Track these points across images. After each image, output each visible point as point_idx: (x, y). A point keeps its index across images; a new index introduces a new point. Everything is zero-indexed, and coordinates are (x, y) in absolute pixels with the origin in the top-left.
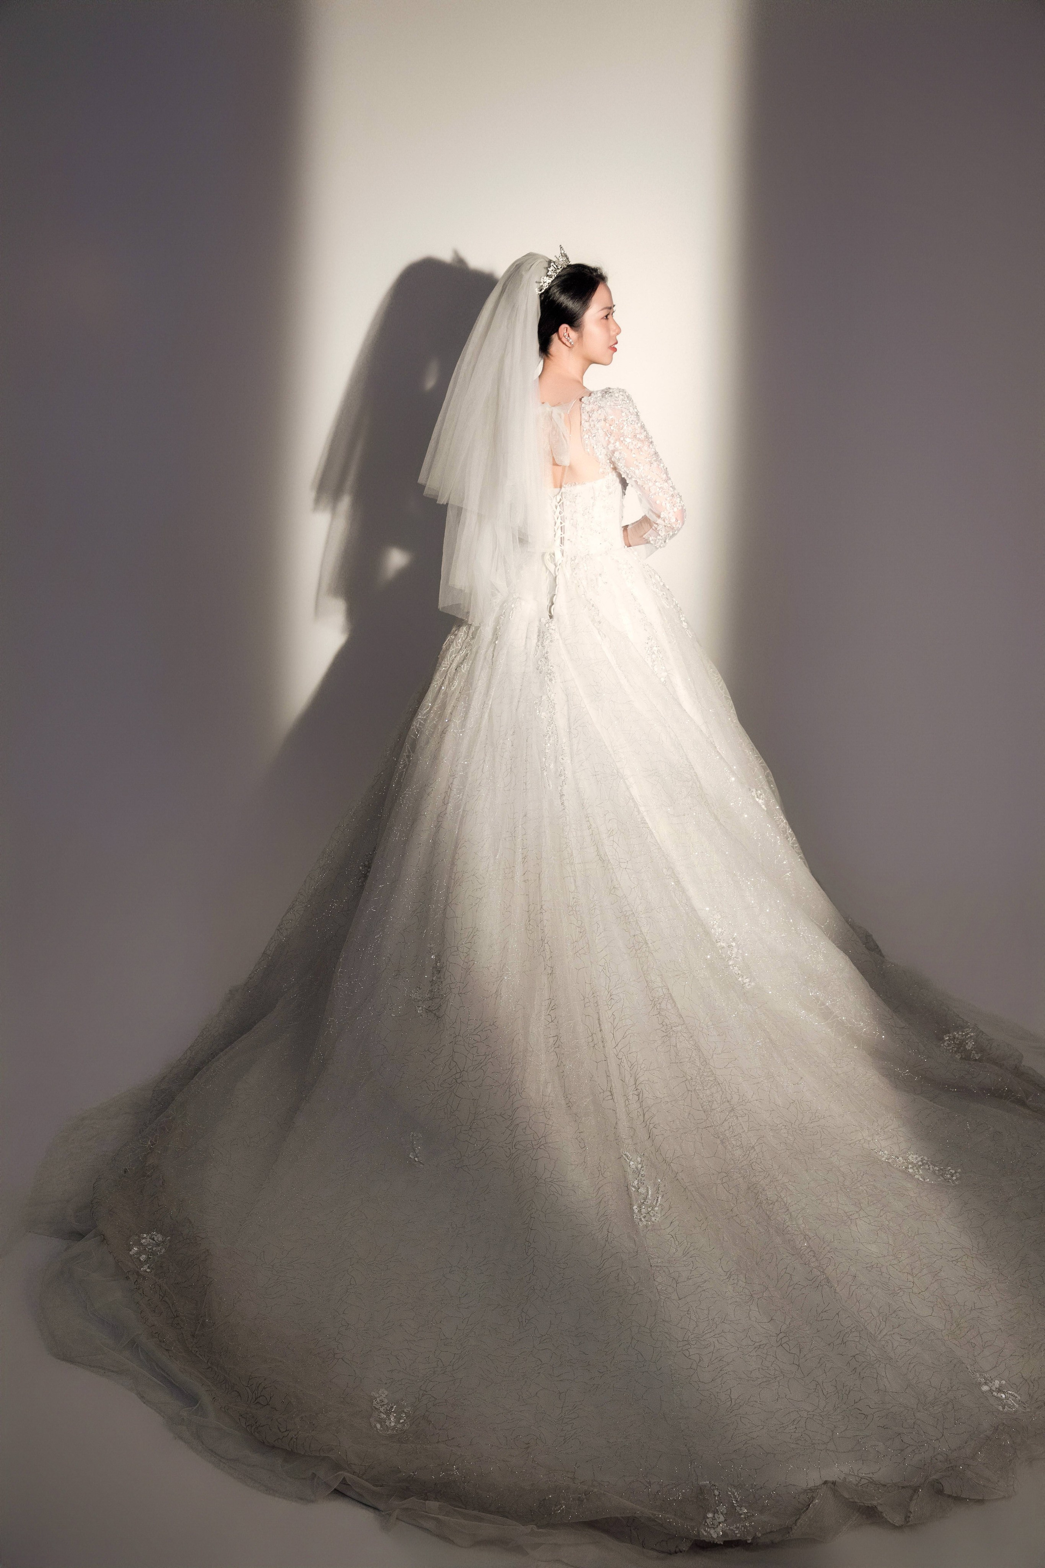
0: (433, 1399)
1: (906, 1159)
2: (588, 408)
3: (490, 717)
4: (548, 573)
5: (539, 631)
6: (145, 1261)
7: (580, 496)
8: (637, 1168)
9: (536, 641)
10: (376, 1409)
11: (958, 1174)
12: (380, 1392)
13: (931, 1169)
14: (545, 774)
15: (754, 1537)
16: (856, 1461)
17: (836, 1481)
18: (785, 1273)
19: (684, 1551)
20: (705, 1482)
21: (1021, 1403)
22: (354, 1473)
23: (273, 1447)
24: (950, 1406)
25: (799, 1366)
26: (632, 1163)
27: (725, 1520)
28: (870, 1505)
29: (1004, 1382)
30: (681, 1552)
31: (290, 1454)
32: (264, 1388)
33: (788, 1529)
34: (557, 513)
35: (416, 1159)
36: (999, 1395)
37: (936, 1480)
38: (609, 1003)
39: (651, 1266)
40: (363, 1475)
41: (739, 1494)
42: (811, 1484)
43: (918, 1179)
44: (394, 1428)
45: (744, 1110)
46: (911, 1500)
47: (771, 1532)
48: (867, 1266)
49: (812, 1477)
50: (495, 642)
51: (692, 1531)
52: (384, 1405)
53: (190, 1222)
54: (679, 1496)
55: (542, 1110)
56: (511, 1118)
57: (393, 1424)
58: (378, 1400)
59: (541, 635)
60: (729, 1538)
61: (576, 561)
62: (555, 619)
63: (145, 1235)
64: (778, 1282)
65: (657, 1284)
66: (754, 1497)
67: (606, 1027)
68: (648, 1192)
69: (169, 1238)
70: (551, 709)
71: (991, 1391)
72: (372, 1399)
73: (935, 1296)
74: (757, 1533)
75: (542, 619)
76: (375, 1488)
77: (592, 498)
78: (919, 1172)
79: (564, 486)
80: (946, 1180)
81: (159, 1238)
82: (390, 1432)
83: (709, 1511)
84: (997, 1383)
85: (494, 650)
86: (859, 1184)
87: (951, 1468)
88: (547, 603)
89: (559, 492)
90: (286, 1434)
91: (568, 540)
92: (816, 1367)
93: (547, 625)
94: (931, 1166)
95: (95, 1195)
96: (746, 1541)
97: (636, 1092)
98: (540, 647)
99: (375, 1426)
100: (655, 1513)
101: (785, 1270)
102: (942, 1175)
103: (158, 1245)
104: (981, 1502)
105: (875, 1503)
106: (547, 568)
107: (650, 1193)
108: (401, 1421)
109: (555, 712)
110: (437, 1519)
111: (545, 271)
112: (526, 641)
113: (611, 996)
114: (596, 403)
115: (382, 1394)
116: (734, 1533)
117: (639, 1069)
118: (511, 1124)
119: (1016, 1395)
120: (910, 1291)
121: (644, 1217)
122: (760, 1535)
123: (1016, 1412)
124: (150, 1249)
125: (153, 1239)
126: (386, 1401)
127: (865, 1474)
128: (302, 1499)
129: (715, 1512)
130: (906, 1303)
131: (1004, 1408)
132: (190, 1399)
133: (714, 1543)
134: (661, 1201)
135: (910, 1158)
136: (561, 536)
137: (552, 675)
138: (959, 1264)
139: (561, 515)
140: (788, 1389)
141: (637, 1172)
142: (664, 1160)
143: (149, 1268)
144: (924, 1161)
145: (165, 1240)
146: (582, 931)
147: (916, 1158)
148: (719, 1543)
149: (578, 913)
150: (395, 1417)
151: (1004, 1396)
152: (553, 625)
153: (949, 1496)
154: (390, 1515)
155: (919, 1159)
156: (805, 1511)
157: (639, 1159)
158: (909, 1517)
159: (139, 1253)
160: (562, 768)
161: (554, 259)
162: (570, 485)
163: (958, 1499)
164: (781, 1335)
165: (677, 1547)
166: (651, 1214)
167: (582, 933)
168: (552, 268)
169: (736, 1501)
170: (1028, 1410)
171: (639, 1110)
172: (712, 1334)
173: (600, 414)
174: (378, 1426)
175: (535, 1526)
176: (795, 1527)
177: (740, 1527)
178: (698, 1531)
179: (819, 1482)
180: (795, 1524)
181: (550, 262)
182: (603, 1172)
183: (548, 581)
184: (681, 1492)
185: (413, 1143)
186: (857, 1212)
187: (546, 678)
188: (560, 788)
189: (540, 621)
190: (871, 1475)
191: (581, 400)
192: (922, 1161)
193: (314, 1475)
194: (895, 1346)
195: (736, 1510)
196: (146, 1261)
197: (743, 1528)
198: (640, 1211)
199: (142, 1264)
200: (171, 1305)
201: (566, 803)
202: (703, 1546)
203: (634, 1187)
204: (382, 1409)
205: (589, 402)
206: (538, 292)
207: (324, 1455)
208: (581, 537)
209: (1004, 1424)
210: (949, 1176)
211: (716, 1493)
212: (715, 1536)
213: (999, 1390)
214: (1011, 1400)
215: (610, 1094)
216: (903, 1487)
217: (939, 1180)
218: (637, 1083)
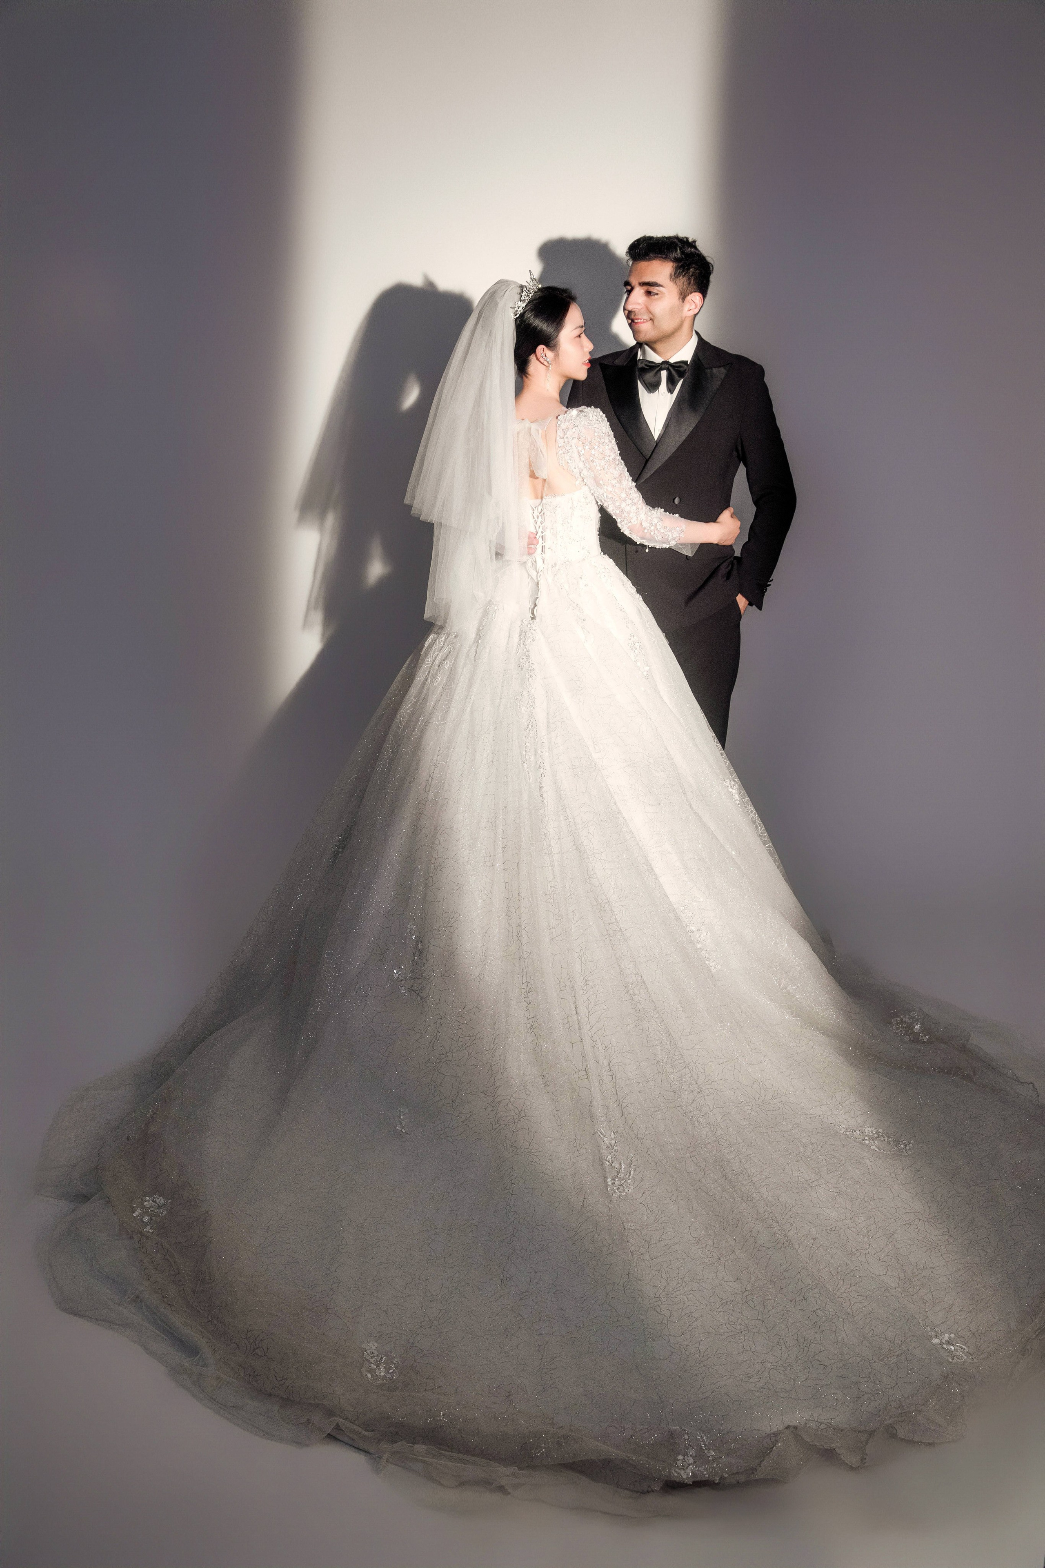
0: (421, 1351)
1: (862, 1132)
2: (564, 426)
3: (472, 711)
4: (530, 578)
5: (521, 631)
6: (147, 1223)
7: (559, 507)
8: (610, 1144)
9: (518, 640)
10: (366, 1360)
11: (911, 1145)
12: (371, 1344)
13: (886, 1140)
14: (525, 766)
15: (721, 1478)
16: (816, 1407)
17: (797, 1426)
18: (750, 1236)
19: (656, 1490)
20: (675, 1427)
21: (968, 1354)
22: (346, 1419)
23: (270, 1395)
24: (903, 1357)
25: (763, 1321)
26: (606, 1139)
27: (695, 1462)
28: (829, 1448)
29: (953, 1335)
30: (653, 1491)
31: (287, 1402)
32: (261, 1340)
33: (753, 1470)
34: (539, 523)
35: (403, 1130)
36: (948, 1347)
37: (892, 1424)
38: (585, 988)
39: (625, 1228)
40: (355, 1420)
41: (707, 1439)
42: (774, 1430)
43: (874, 1150)
44: (384, 1377)
45: (710, 1090)
46: (867, 1443)
47: (737, 1473)
48: (826, 1228)
49: (773, 1423)
50: (478, 642)
51: (664, 1472)
52: (374, 1356)
53: (190, 1186)
54: (651, 1440)
55: (523, 1088)
56: (493, 1095)
57: (383, 1374)
58: (369, 1351)
59: (523, 634)
60: (699, 1479)
61: (557, 568)
62: (537, 620)
63: (148, 1198)
64: (743, 1245)
65: (630, 1245)
66: (721, 1440)
67: (582, 1011)
68: (621, 1166)
69: (170, 1201)
70: (531, 704)
71: (941, 1343)
72: (363, 1351)
73: (889, 1257)
74: (724, 1474)
75: (524, 620)
76: (367, 1433)
77: (571, 508)
78: (874, 1143)
79: (545, 497)
80: (901, 1150)
81: (161, 1200)
82: (380, 1381)
83: (679, 1454)
84: (946, 1337)
85: (476, 649)
86: (818, 1154)
87: (904, 1414)
88: (528, 605)
89: (540, 504)
90: (282, 1383)
91: (549, 548)
92: (779, 1323)
93: (529, 626)
94: (886, 1138)
95: (100, 1161)
96: (714, 1481)
97: (610, 1073)
98: (522, 645)
99: (366, 1375)
100: (629, 1455)
101: (749, 1234)
102: (896, 1145)
103: (160, 1207)
104: (931, 1445)
105: (833, 1446)
106: (529, 574)
107: (623, 1167)
108: (391, 1371)
109: (535, 706)
110: (424, 1462)
111: (519, 296)
112: (508, 640)
113: (586, 981)
114: (571, 422)
115: (372, 1346)
116: (703, 1474)
117: (613, 1052)
118: (493, 1101)
119: (964, 1347)
120: (867, 1251)
121: (618, 1189)
122: (727, 1475)
123: (964, 1362)
124: (153, 1211)
125: (155, 1202)
126: (376, 1353)
127: (824, 1420)
128: (298, 1443)
129: (685, 1454)
130: (862, 1263)
131: (953, 1359)
132: (191, 1350)
133: (684, 1483)
134: (633, 1174)
135: (866, 1131)
136: (542, 545)
137: (533, 672)
138: (912, 1227)
139: (542, 525)
140: (752, 1343)
141: (610, 1147)
142: (637, 1137)
143: (151, 1228)
144: (880, 1134)
145: (167, 1202)
146: (559, 918)
147: (872, 1131)
148: (688, 1483)
149: (556, 901)
150: (384, 1367)
151: (953, 1348)
152: (536, 624)
153: (902, 1440)
154: (380, 1458)
155: (875, 1131)
156: (769, 1453)
157: (613, 1136)
158: (865, 1459)
159: (141, 1215)
160: (541, 761)
161: (526, 284)
162: (550, 497)
163: (911, 1442)
164: (746, 1294)
165: (649, 1487)
166: (624, 1186)
167: (559, 921)
168: (525, 293)
169: (705, 1444)
170: (975, 1360)
171: (613, 1090)
172: (682, 1292)
173: (574, 432)
174: (369, 1376)
175: (516, 1468)
176: (760, 1468)
177: (709, 1468)
178: (669, 1472)
179: (781, 1427)
180: (760, 1465)
181: (522, 287)
182: (579, 1149)
183: (530, 586)
184: (654, 1436)
185: (400, 1117)
186: (817, 1180)
187: (527, 675)
188: (539, 780)
189: (522, 621)
190: (830, 1421)
191: (557, 418)
192: (877, 1134)
193: (309, 1421)
194: (853, 1302)
195: (704, 1452)
196: (149, 1223)
197: (711, 1470)
198: (613, 1184)
199: (145, 1225)
200: (173, 1264)
201: (545, 795)
202: (673, 1486)
203: (608, 1161)
204: (372, 1360)
205: (565, 420)
206: (513, 317)
207: (319, 1402)
208: (561, 546)
209: (953, 1373)
210: (902, 1146)
211: (686, 1437)
212: (685, 1476)
213: (949, 1343)
214: (960, 1351)
215: (585, 1073)
216: (859, 1432)
217: (894, 1150)
218: (611, 1064)
